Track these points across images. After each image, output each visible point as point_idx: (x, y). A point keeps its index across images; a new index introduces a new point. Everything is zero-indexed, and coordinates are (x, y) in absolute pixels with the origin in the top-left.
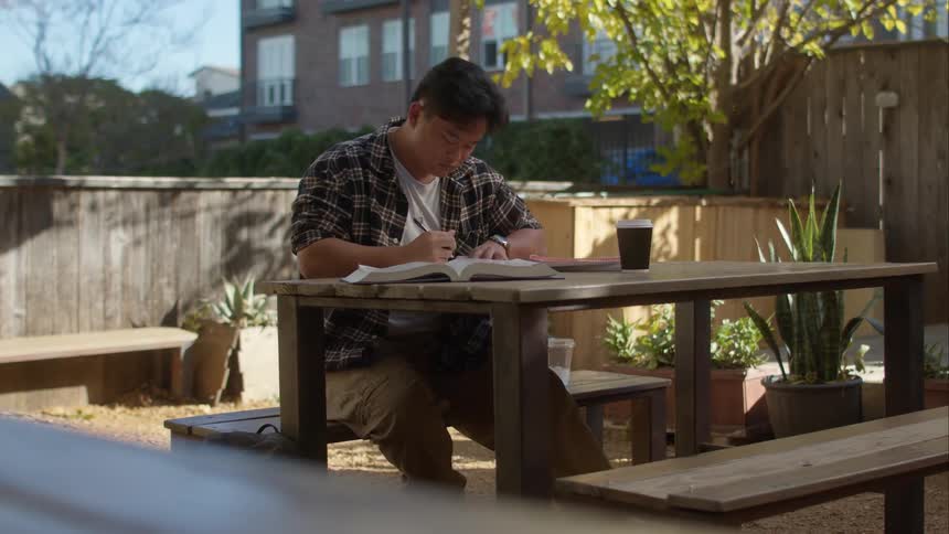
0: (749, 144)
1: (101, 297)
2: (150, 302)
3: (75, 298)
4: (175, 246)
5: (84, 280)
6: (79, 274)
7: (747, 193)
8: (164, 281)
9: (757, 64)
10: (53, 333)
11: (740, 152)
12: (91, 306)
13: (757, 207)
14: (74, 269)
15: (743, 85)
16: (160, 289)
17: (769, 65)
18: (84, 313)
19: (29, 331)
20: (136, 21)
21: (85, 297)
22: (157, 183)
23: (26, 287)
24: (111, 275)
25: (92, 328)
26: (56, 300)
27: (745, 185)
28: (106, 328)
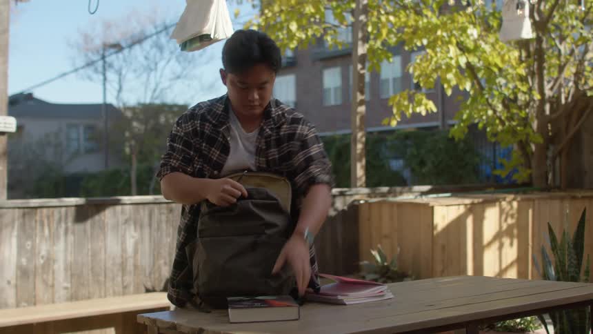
0: (560, 153)
1: (120, 274)
2: (152, 276)
3: (103, 275)
4: (169, 240)
5: (109, 264)
6: (105, 259)
7: (559, 188)
8: (162, 262)
9: (563, 101)
10: (89, 298)
11: (554, 159)
12: (113, 279)
13: (562, 199)
14: (102, 256)
15: (554, 116)
16: (159, 268)
17: (572, 101)
18: (109, 284)
19: (74, 297)
20: (178, 77)
21: (110, 274)
22: (156, 199)
23: (71, 270)
24: (126, 259)
25: (115, 294)
26: (91, 278)
27: (558, 183)
28: (124, 294)
